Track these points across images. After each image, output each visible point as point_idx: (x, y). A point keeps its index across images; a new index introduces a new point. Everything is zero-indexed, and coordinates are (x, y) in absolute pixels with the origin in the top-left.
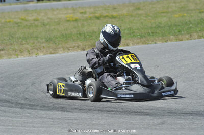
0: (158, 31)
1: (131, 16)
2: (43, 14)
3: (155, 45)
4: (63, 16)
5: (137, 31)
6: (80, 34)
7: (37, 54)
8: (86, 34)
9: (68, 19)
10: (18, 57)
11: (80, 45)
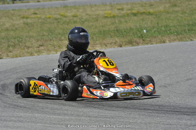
1: (168, 13)
2: (81, 10)
3: (191, 42)
4: (101, 13)
5: (173, 28)
6: (117, 30)
8: (123, 31)
9: (106, 15)
10: (56, 53)
11: (116, 42)
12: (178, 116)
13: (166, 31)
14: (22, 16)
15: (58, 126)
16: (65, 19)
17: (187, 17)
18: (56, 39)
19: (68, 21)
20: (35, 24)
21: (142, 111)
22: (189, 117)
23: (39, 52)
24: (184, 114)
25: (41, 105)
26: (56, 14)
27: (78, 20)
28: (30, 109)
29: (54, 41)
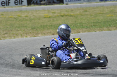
0: (97, 25)
1: (82, 15)
2: (30, 13)
3: (95, 32)
4: (42, 15)
5: (85, 24)
6: (51, 25)
7: (26, 37)
8: (55, 25)
9: (45, 16)
10: (15, 38)
11: (51, 32)
16: (20, 18)
23: (4, 38)
25: (5, 69)
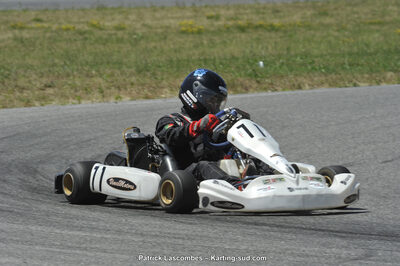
12: (324, 240)
13: (304, 65)
14: (12, 24)
15: (78, 252)
17: (348, 37)
18: (81, 73)
19: (105, 37)
20: (38, 42)
21: (250, 226)
22: (344, 242)
24: (336, 236)
26: (83, 23)
27: (126, 37)
28: (21, 215)
29: (74, 76)
